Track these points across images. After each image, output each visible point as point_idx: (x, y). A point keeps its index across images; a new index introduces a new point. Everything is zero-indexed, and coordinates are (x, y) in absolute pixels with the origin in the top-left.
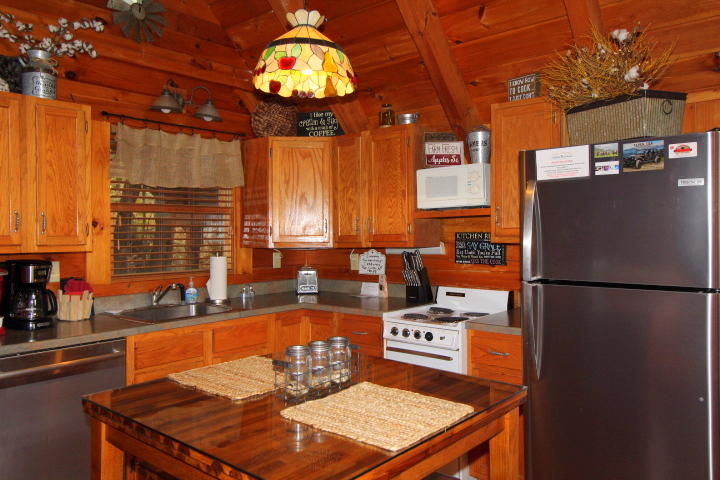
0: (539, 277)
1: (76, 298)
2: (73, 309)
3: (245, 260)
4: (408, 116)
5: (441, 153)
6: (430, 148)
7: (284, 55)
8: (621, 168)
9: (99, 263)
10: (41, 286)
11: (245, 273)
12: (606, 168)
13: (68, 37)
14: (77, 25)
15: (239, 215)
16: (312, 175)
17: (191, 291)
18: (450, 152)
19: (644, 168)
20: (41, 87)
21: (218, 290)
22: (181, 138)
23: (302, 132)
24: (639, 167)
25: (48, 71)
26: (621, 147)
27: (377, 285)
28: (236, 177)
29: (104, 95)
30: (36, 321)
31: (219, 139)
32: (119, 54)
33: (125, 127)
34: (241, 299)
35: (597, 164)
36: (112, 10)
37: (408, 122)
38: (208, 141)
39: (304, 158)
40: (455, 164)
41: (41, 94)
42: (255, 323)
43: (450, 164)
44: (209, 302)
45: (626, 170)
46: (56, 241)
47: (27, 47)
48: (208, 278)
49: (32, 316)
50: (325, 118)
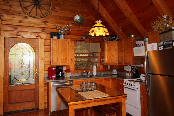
0: (150, 73)
1: (67, 73)
2: (67, 75)
3: (101, 67)
4: (133, 35)
5: (139, 43)
6: (137, 42)
7: (92, 30)
8: (163, 48)
9: (72, 67)
10: (62, 71)
11: (101, 70)
12: (160, 48)
13: (66, 28)
14: (68, 26)
15: (100, 58)
16: (113, 49)
17: (89, 73)
18: (141, 43)
19: (168, 48)
20: (62, 37)
21: (95, 73)
22: (88, 43)
23: (112, 40)
24: (167, 48)
25: (63, 34)
26: (163, 43)
27: (129, 73)
28: (99, 50)
29: (73, 37)
30: (61, 77)
31: (96, 43)
32: (76, 29)
33: (77, 42)
34: (100, 75)
35: (159, 47)
36: (75, 21)
37: (133, 37)
38: (93, 43)
39: (112, 46)
40: (142, 46)
41: (62, 38)
42: (99, 80)
43: (141, 46)
44: (93, 75)
45: (164, 49)
46: (64, 63)
47: (60, 30)
48: (93, 70)
49: (60, 76)
50: (117, 37)
